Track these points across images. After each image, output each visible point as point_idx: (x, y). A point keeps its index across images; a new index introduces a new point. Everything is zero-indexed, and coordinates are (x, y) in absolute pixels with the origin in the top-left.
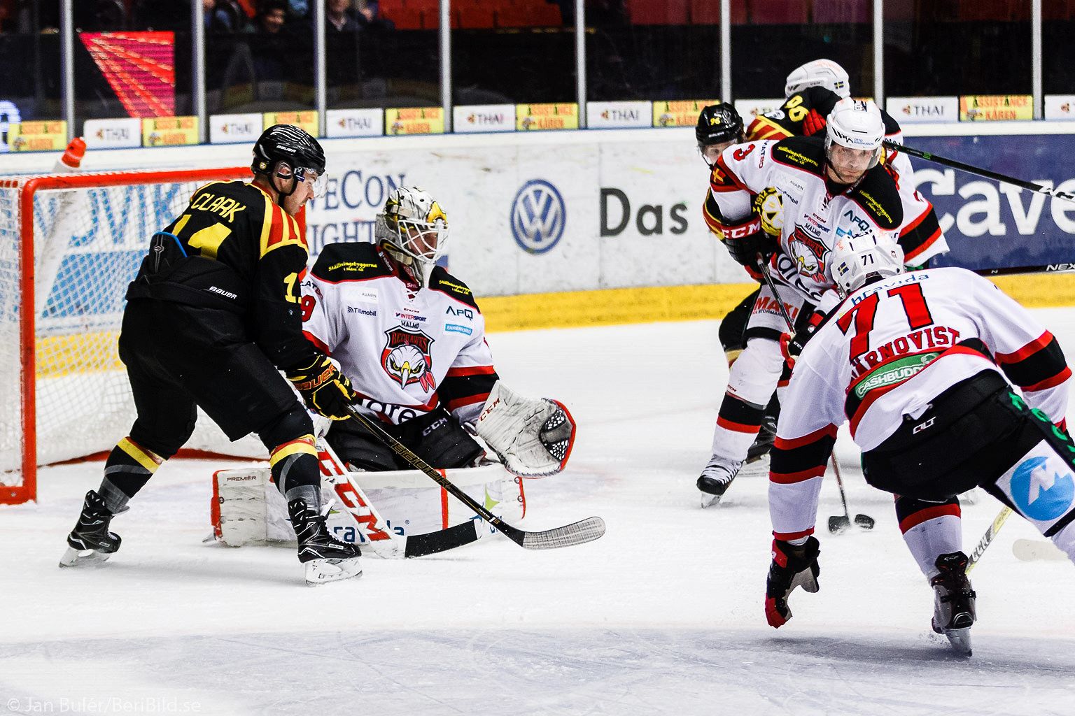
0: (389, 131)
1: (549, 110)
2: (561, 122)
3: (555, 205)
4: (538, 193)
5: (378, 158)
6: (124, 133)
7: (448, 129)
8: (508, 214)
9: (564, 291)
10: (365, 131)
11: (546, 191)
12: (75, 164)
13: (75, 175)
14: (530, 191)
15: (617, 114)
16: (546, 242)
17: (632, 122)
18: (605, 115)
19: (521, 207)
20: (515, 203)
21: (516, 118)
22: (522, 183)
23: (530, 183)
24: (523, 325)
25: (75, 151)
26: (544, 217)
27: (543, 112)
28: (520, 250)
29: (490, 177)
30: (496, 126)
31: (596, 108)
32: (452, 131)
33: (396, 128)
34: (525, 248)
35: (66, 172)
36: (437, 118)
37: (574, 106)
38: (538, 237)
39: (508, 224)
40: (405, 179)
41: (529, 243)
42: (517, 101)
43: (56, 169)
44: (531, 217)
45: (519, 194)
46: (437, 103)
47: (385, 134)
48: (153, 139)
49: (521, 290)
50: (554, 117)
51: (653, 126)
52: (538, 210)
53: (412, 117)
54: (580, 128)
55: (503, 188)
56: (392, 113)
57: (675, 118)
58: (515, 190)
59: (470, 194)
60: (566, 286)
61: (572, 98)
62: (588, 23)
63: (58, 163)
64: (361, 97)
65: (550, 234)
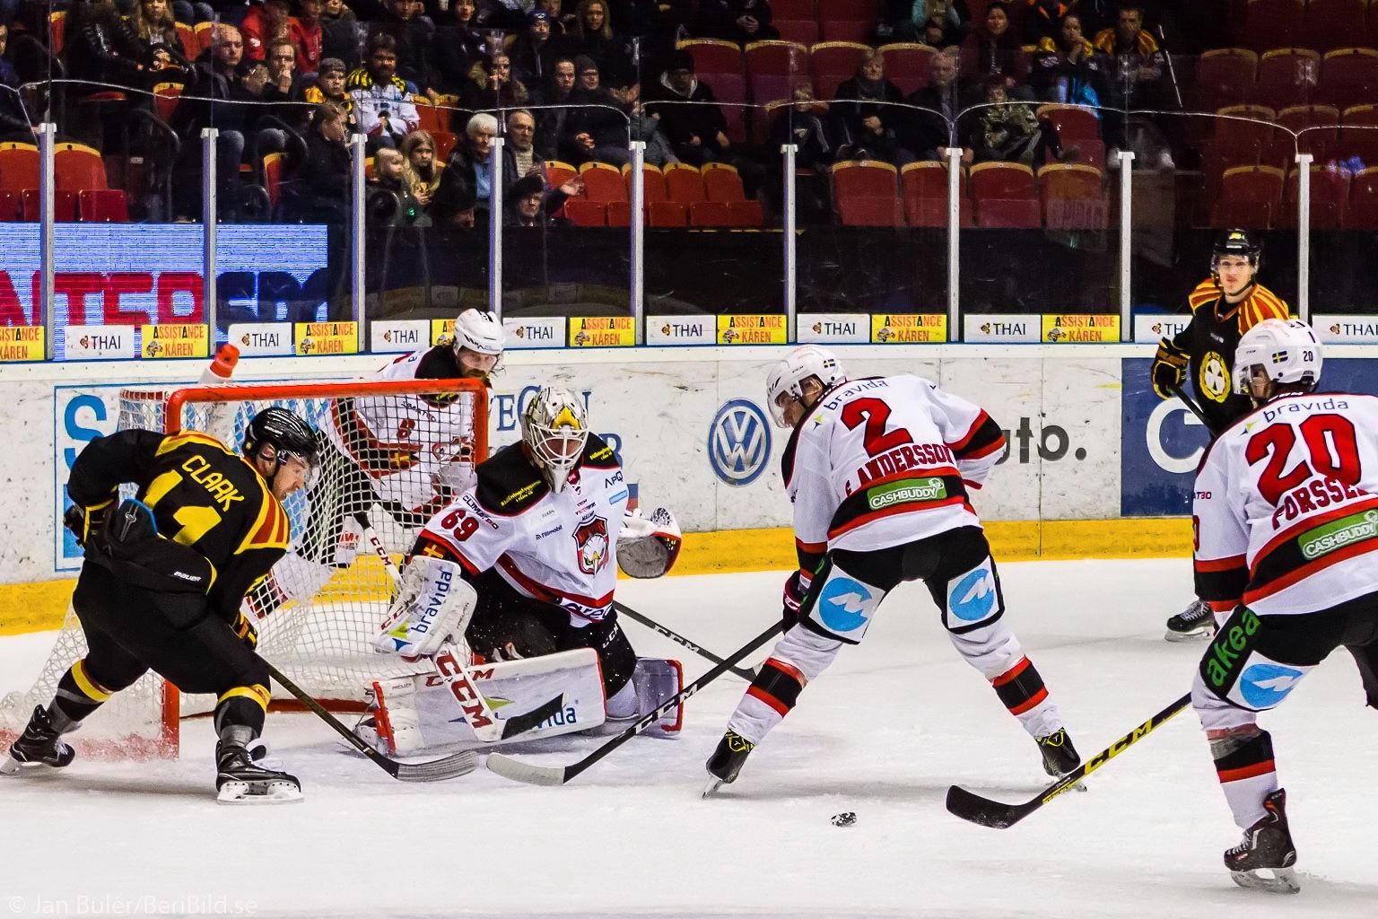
0: (573, 342)
1: (754, 321)
2: (768, 335)
3: (760, 429)
4: (740, 415)
5: (559, 372)
6: (273, 340)
7: (639, 341)
8: (705, 439)
9: (767, 527)
10: (546, 342)
11: (750, 412)
12: (226, 373)
13: (224, 385)
14: (731, 413)
15: (831, 328)
16: (748, 471)
17: (847, 337)
18: (817, 328)
19: (720, 430)
20: (714, 426)
21: (717, 330)
22: (721, 404)
23: (731, 404)
24: (720, 566)
25: (224, 357)
26: (746, 443)
27: (747, 323)
28: (719, 480)
29: (687, 395)
30: (694, 339)
31: (807, 320)
32: (644, 344)
33: (580, 338)
34: (725, 477)
35: (215, 382)
36: (627, 329)
37: (783, 317)
38: (739, 466)
39: (705, 449)
40: (589, 397)
41: (729, 472)
42: (716, 311)
43: (205, 378)
44: (732, 443)
45: (718, 416)
46: (627, 311)
47: (567, 346)
48: (306, 347)
49: (719, 526)
50: (760, 329)
51: (871, 343)
52: (740, 435)
53: (599, 326)
54: (788, 343)
55: (700, 410)
56: (576, 322)
57: (896, 332)
58: (714, 412)
59: (663, 415)
60: (771, 523)
61: (779, 308)
62: (798, 225)
63: (206, 369)
64: (546, 302)
65: (752, 463)
